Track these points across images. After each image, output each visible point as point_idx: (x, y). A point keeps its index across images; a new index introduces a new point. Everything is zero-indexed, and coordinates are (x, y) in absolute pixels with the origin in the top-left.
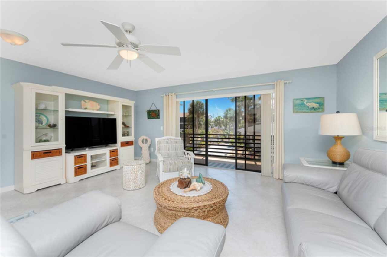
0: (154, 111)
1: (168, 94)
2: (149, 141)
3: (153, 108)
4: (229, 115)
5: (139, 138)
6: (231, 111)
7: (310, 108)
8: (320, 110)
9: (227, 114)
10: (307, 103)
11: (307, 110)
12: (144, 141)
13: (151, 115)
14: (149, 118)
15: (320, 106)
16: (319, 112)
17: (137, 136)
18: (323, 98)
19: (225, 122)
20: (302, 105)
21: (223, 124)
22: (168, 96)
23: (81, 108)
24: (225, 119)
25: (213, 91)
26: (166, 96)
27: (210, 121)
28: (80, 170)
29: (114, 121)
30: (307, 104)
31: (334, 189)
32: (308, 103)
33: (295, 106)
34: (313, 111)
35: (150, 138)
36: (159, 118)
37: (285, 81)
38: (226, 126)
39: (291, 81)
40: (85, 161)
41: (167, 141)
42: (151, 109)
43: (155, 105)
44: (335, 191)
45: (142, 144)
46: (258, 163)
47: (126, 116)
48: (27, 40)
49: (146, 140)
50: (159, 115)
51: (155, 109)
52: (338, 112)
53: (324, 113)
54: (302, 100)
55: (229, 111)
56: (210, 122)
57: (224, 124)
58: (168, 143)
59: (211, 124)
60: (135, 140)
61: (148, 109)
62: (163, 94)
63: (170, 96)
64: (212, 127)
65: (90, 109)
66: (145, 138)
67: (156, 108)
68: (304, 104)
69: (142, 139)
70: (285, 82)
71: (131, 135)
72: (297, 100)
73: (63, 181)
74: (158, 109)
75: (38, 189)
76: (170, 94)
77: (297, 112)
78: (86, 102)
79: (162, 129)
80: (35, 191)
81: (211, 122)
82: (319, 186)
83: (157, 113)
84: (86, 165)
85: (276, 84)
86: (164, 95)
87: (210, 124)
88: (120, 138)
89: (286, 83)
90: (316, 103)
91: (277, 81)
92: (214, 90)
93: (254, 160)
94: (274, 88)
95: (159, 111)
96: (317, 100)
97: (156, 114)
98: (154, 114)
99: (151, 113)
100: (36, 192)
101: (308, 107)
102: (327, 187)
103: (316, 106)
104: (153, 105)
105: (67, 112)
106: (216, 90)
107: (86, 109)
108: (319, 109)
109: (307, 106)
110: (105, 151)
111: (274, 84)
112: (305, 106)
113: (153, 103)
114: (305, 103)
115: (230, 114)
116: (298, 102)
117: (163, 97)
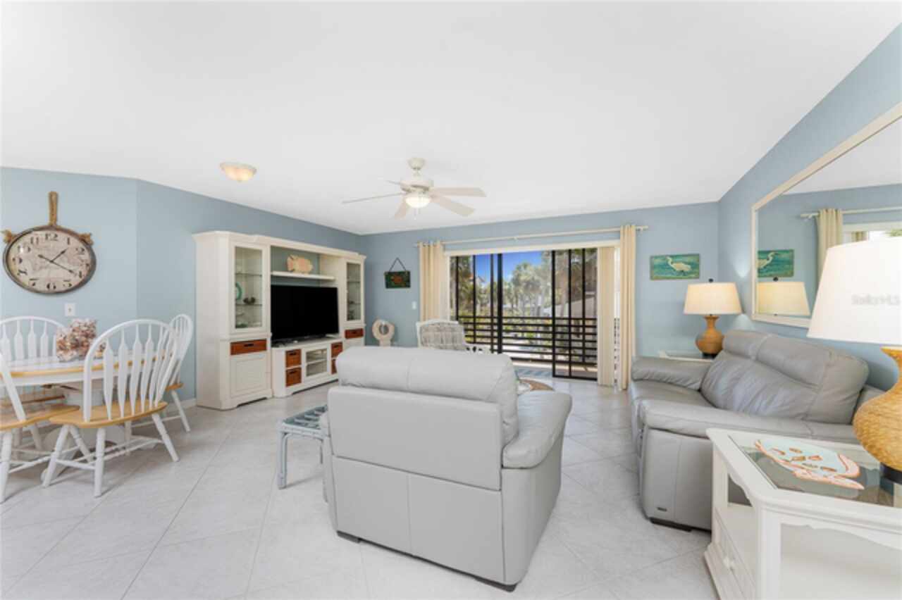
0: (400, 274)
1: (429, 242)
2: (391, 329)
3: (398, 268)
4: (522, 278)
5: (373, 323)
6: (528, 268)
7: (677, 272)
8: (693, 276)
9: (519, 275)
10: (672, 263)
11: (673, 274)
12: (383, 330)
13: (393, 280)
14: (388, 285)
15: (692, 268)
16: (690, 278)
17: (370, 320)
18: (698, 255)
19: (513, 292)
20: (665, 266)
21: (509, 298)
22: (429, 246)
23: (286, 270)
24: (513, 286)
25: (513, 239)
26: (424, 246)
27: (481, 290)
28: (293, 377)
29: (333, 292)
30: (673, 266)
31: (697, 385)
32: (674, 264)
33: (653, 267)
34: (681, 276)
35: (392, 324)
36: (408, 286)
37: (636, 226)
38: (514, 300)
39: (646, 227)
40: (299, 362)
41: (437, 328)
42: (393, 270)
43: (401, 263)
44: (698, 388)
45: (380, 335)
46: (590, 369)
47: (352, 282)
48: (254, 171)
49: (386, 329)
50: (408, 281)
51: (401, 269)
52: (711, 281)
53: (698, 280)
54: (664, 258)
55: (522, 268)
56: (480, 293)
57: (511, 297)
58: (439, 330)
59: (482, 296)
60: (366, 327)
61: (388, 270)
62: (418, 242)
63: (432, 246)
64: (482, 305)
65: (299, 272)
66: (384, 323)
67: (404, 268)
68: (667, 265)
69: (380, 324)
70: (638, 228)
71: (359, 318)
72: (656, 257)
73: (267, 394)
74: (408, 269)
75: (240, 403)
76: (432, 243)
77: (657, 278)
78: (292, 259)
79: (414, 306)
80: (235, 406)
81: (483, 292)
82: (679, 383)
83: (404, 276)
84: (300, 369)
85: (622, 232)
86: (421, 245)
87: (479, 297)
88: (344, 324)
89: (639, 230)
90: (686, 263)
91: (624, 227)
92: (515, 238)
93: (583, 364)
94: (619, 238)
95: (409, 273)
96: (688, 259)
97: (403, 279)
98: (399, 280)
99: (392, 278)
100: (238, 409)
101: (675, 270)
102: (688, 383)
103: (687, 268)
104: (397, 262)
105: (273, 277)
106: (519, 239)
107: (293, 271)
108: (691, 273)
109: (672, 268)
110: (324, 345)
111: (619, 232)
112: (668, 268)
113: (397, 259)
114: (669, 263)
115: (526, 274)
116: (657, 262)
117: (418, 247)
